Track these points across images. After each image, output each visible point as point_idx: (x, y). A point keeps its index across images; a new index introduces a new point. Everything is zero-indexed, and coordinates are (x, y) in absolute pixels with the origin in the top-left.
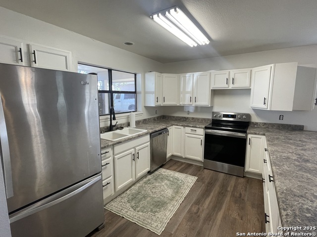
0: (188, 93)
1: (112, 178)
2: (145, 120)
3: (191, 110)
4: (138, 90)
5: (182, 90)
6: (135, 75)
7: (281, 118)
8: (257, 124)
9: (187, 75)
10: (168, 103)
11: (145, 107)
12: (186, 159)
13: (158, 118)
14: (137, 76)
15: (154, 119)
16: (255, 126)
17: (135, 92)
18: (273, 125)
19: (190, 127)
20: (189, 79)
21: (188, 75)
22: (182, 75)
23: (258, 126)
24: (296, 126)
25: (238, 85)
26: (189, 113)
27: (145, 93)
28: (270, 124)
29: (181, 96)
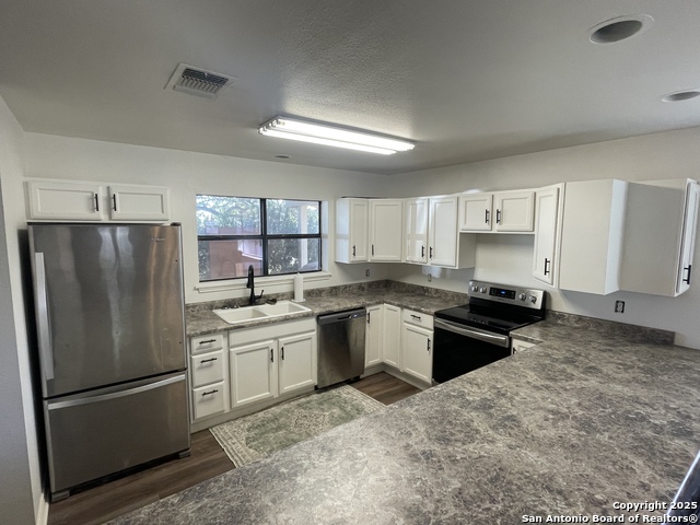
0: (420, 237)
1: (224, 383)
2: (335, 288)
3: (436, 273)
4: (323, 232)
5: (409, 231)
6: (320, 203)
7: (620, 308)
8: (561, 316)
9: (418, 202)
10: (382, 256)
11: (337, 263)
12: (406, 375)
13: (370, 285)
14: (323, 205)
15: (360, 287)
16: (559, 322)
17: (319, 236)
18: (599, 323)
19: (411, 309)
20: (422, 209)
21: (420, 201)
22: (410, 201)
23: (566, 323)
24: (653, 331)
25: (509, 225)
26: (430, 278)
27: (337, 237)
28: (592, 320)
29: (409, 242)
